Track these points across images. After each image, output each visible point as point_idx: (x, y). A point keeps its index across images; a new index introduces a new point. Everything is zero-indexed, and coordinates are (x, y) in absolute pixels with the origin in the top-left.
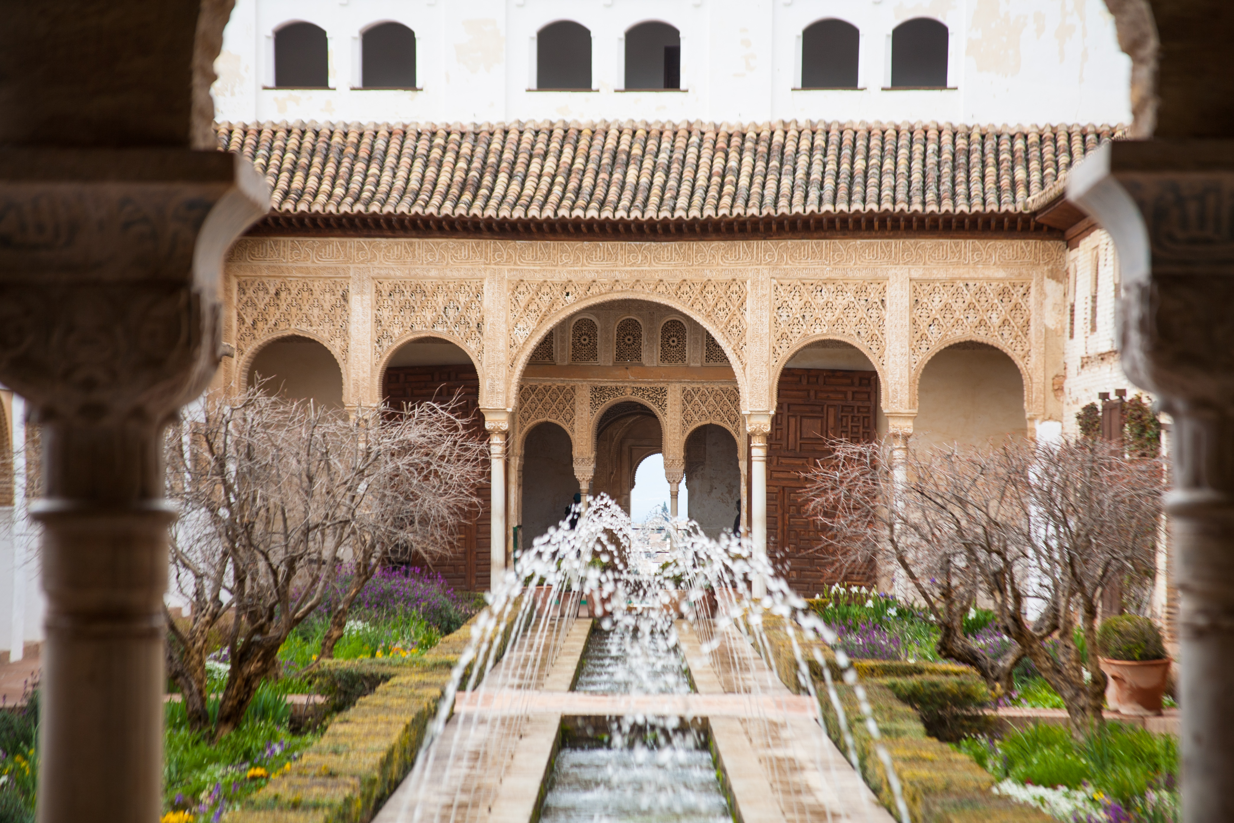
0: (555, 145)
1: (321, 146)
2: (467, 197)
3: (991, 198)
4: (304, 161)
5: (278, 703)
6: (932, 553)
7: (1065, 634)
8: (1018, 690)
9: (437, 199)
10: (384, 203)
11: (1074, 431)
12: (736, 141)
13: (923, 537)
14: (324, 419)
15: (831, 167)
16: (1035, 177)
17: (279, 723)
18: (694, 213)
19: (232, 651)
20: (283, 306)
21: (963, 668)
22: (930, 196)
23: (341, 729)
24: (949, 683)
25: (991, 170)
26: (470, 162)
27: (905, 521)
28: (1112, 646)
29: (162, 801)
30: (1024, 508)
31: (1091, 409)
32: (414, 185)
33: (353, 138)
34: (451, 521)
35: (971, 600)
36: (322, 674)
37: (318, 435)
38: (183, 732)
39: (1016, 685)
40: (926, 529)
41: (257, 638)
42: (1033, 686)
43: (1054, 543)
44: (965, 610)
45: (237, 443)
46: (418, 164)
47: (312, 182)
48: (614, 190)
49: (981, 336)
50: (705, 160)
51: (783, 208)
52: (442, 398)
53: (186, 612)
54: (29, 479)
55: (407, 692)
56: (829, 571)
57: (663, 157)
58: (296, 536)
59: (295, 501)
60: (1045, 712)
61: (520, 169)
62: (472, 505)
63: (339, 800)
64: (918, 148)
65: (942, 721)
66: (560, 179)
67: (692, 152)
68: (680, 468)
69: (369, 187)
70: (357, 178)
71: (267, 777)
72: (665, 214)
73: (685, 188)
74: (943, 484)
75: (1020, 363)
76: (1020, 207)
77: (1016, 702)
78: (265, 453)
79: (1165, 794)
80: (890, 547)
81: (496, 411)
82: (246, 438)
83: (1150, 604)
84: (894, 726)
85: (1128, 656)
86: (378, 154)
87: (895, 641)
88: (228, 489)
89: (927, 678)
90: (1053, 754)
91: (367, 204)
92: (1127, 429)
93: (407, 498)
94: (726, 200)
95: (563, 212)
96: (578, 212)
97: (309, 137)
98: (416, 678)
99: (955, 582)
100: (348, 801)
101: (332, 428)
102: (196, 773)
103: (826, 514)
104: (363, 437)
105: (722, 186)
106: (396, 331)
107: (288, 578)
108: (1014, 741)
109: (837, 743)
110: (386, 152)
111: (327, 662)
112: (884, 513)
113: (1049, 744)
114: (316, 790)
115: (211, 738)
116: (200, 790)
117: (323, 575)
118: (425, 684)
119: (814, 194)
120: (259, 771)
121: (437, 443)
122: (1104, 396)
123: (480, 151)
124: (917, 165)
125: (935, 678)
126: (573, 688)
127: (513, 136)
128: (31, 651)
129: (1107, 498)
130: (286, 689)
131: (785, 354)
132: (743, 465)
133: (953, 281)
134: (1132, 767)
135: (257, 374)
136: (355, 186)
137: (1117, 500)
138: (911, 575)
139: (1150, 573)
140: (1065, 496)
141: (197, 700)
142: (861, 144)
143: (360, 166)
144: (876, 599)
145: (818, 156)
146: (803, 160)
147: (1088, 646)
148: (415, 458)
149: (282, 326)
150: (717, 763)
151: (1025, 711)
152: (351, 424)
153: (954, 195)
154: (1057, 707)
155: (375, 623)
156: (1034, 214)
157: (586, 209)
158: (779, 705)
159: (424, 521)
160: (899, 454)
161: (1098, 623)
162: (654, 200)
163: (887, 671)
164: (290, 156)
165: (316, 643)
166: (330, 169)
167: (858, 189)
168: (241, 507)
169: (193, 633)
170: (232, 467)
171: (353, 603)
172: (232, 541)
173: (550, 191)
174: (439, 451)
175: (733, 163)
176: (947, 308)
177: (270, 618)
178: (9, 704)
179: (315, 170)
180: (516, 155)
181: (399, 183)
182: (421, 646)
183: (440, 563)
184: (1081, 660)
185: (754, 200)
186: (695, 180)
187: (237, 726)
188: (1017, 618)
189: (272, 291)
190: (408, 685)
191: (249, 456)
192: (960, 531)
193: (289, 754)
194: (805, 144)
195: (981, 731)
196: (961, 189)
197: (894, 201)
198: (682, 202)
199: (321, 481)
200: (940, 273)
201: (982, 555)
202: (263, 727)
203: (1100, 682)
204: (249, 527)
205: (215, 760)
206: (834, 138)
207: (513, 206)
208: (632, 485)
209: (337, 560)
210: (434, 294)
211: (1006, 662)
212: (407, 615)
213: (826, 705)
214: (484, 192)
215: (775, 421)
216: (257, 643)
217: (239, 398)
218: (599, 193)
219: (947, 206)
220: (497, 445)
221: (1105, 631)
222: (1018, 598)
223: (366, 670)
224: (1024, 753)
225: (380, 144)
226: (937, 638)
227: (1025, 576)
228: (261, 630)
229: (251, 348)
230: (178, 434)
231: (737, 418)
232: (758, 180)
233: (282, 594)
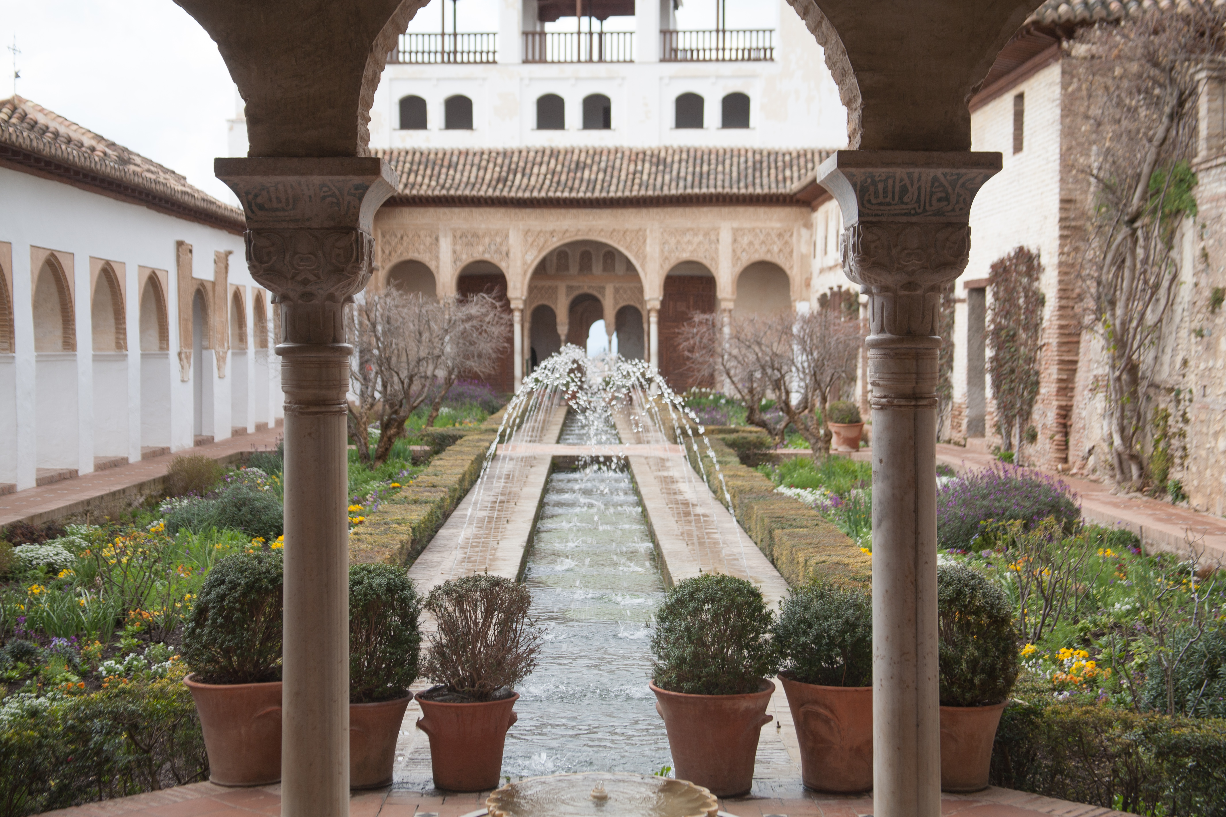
0: (546, 159)
1: (424, 159)
2: (500, 186)
3: (773, 185)
4: (415, 167)
5: (405, 450)
6: (744, 370)
7: (811, 411)
8: (787, 439)
9: (484, 187)
10: (457, 189)
11: (816, 306)
12: (641, 156)
13: (739, 362)
14: (427, 303)
15: (690, 169)
16: (796, 175)
17: (406, 460)
18: (619, 194)
19: (382, 424)
20: (405, 244)
21: (758, 429)
22: (742, 184)
23: (438, 463)
24: (752, 437)
25: (773, 171)
26: (502, 167)
27: (730, 354)
28: (835, 417)
29: (347, 499)
30: (790, 346)
31: (824, 296)
32: (472, 180)
33: (440, 155)
34: (494, 356)
35: (763, 395)
36: (428, 435)
37: (424, 311)
38: (357, 465)
39: (786, 438)
40: (740, 358)
41: (394, 416)
42: (795, 437)
43: (806, 365)
44: (760, 400)
45: (382, 315)
46: (475, 169)
47: (419, 179)
48: (577, 182)
49: (768, 258)
50: (625, 166)
51: (666, 191)
52: (489, 291)
53: (358, 403)
54: (276, 334)
55: (472, 444)
56: (690, 380)
57: (603, 165)
58: (413, 364)
59: (412, 346)
60: (801, 451)
61: (528, 171)
62: (504, 347)
63: (438, 499)
64: (735, 160)
65: (748, 457)
66: (549, 176)
67: (618, 162)
68: (613, 327)
69: (449, 181)
70: (443, 177)
71: (400, 488)
72: (604, 194)
73: (615, 181)
74: (749, 335)
75: (788, 272)
76: (788, 190)
77: (786, 446)
78: (397, 320)
79: (860, 490)
80: (722, 368)
81: (516, 299)
82: (387, 313)
83: (853, 394)
84: (724, 459)
85: (842, 421)
86: (454, 164)
87: (724, 416)
88: (378, 339)
89: (741, 435)
90: (804, 472)
91: (448, 190)
92: (843, 305)
93: (471, 344)
94: (636, 187)
95: (551, 194)
96: (559, 194)
97: (418, 155)
98: (477, 437)
99: (755, 385)
100: (442, 500)
101: (431, 307)
102: (364, 485)
103: (689, 351)
104: (447, 313)
105: (634, 179)
106: (464, 257)
107: (409, 386)
108: (785, 466)
109: (694, 468)
110: (457, 163)
111: (430, 429)
112: (719, 350)
113: (802, 467)
114: (426, 494)
115: (371, 468)
116: (367, 494)
117: (428, 383)
118: (481, 440)
119: (681, 184)
120: (396, 485)
121: (486, 315)
122: (831, 289)
123: (507, 162)
124: (735, 169)
125: (745, 435)
126: (558, 442)
127: (524, 154)
128: (279, 423)
129: (833, 341)
130: (409, 443)
131: (667, 267)
132: (645, 326)
133: (754, 229)
134: (844, 477)
135: (392, 280)
136: (441, 181)
137: (838, 342)
138: (733, 382)
139: (853, 379)
140: (811, 340)
141: (364, 448)
142: (706, 158)
143: (444, 170)
144: (715, 395)
145: (683, 164)
146: (676, 166)
147: (822, 416)
148: (475, 322)
149: (405, 254)
150: (633, 480)
151: (790, 450)
152: (441, 305)
153: (754, 184)
154: (806, 448)
155: (455, 409)
156: (795, 194)
157: (563, 192)
158: (665, 450)
159: (480, 356)
160: (726, 320)
161: (827, 405)
162: (598, 187)
163: (720, 431)
164: (408, 165)
165: (424, 420)
166: (429, 172)
167: (704, 181)
168: (385, 349)
169: (361, 414)
170: (379, 328)
171: (443, 398)
172: (380, 366)
173: (543, 183)
174: (487, 319)
175: (639, 168)
176: (751, 243)
177: (401, 406)
178: (269, 449)
179: (421, 172)
180: (526, 163)
181: (465, 179)
182: (479, 420)
183: (489, 377)
184: (819, 424)
185: (651, 187)
186: (619, 177)
187: (384, 462)
188: (787, 403)
189: (399, 236)
190: (473, 441)
191: (388, 322)
192: (758, 359)
193: (411, 476)
194: (677, 158)
195: (768, 461)
196: (758, 181)
197: (723, 187)
198: (613, 188)
199: (426, 336)
200: (747, 225)
201: (769, 371)
202: (398, 462)
203: (828, 436)
204: (389, 359)
205: (374, 479)
206: (692, 154)
207: (524, 191)
208: (587, 336)
209: (435, 376)
210: (483, 237)
211: (781, 426)
212: (471, 405)
213: (689, 449)
214: (509, 183)
215: (663, 303)
216: (395, 420)
217: (382, 292)
218: (570, 183)
219: (750, 190)
220: (517, 316)
221: (831, 410)
222: (788, 393)
223: (451, 433)
224: (790, 472)
225: (455, 159)
226: (746, 414)
227: (791, 382)
228: (396, 412)
229: (388, 266)
230: (351, 310)
231: (642, 302)
232: (653, 176)
233: (407, 394)
